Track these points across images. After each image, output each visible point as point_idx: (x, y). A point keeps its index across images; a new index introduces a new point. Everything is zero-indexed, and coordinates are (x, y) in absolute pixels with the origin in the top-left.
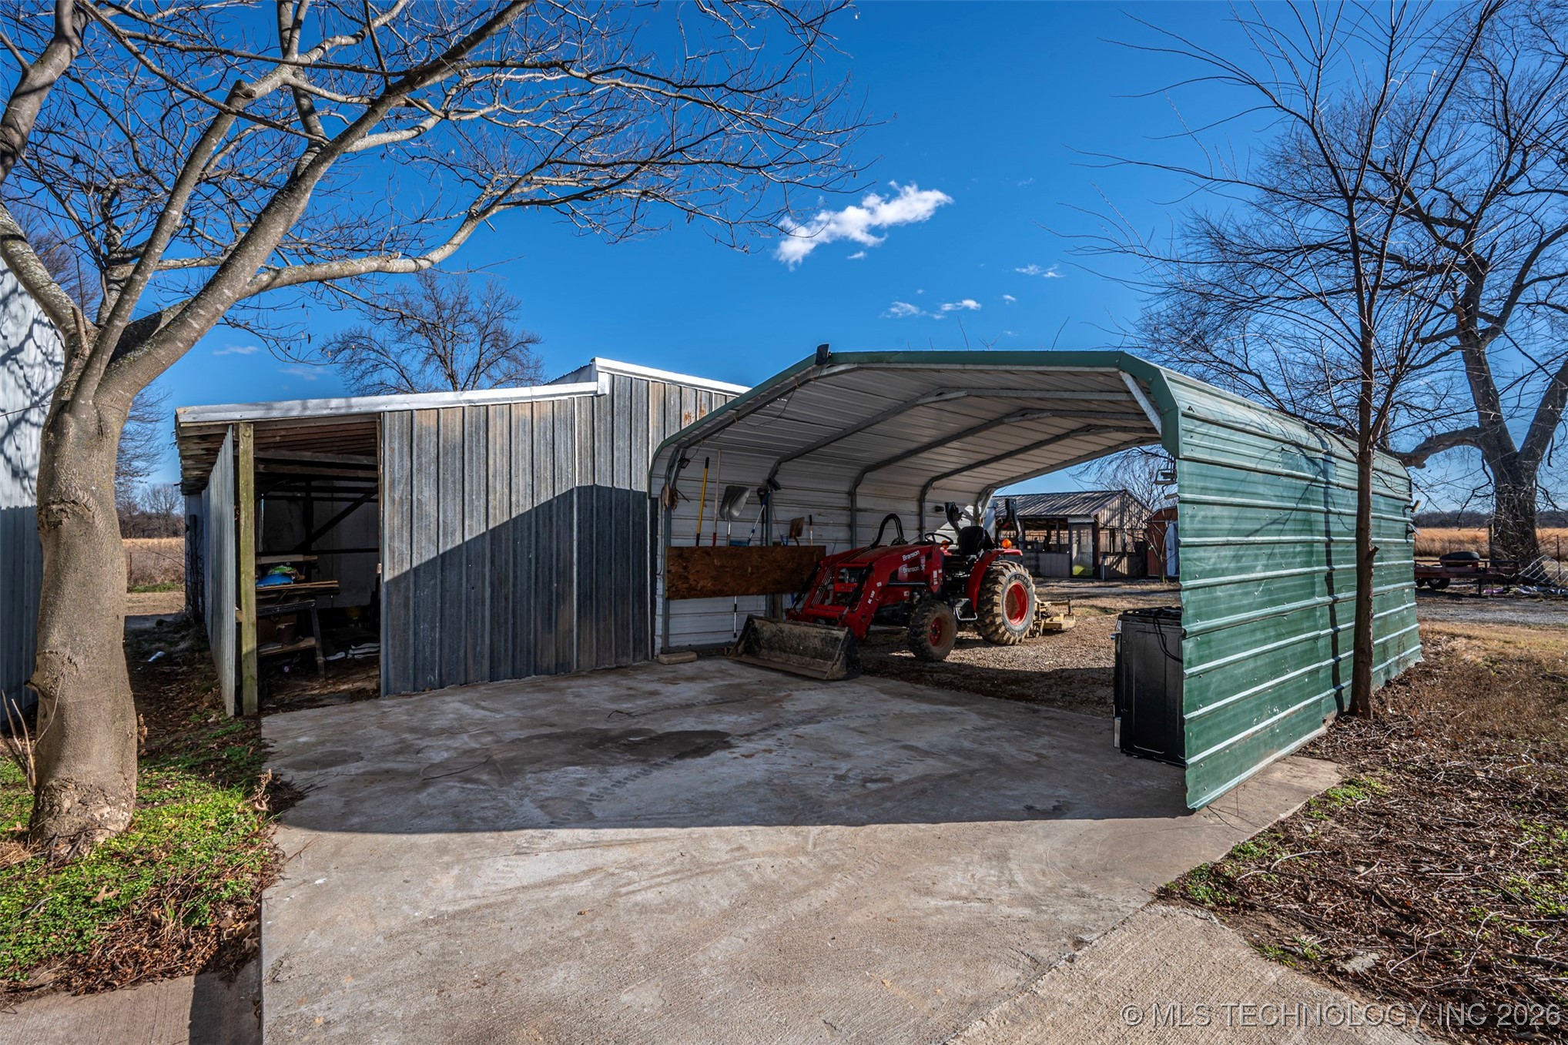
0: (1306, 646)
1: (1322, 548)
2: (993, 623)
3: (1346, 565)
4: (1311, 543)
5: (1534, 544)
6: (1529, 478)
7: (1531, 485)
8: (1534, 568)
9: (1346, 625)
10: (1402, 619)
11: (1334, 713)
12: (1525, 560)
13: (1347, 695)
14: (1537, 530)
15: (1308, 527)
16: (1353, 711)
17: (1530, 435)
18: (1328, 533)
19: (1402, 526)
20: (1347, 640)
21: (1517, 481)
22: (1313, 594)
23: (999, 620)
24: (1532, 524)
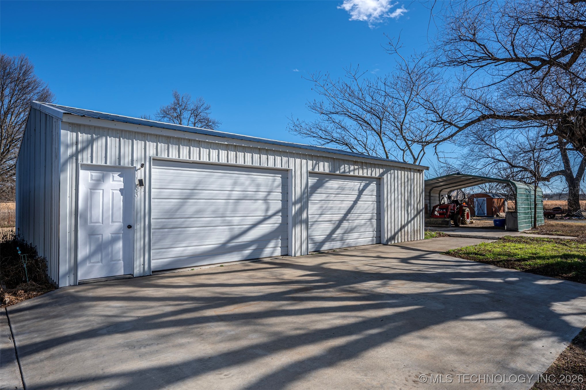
0: (528, 217)
1: (530, 204)
2: (465, 220)
3: (533, 206)
4: (528, 203)
5: (579, 205)
6: (577, 186)
7: (578, 188)
8: (578, 212)
9: (533, 215)
10: (541, 217)
11: (531, 227)
12: (576, 210)
13: (533, 225)
14: (580, 201)
15: (528, 200)
16: (534, 228)
17: (578, 173)
18: (530, 201)
19: (541, 200)
20: (533, 217)
21: (574, 187)
22: (529, 210)
23: (466, 219)
24: (578, 200)
